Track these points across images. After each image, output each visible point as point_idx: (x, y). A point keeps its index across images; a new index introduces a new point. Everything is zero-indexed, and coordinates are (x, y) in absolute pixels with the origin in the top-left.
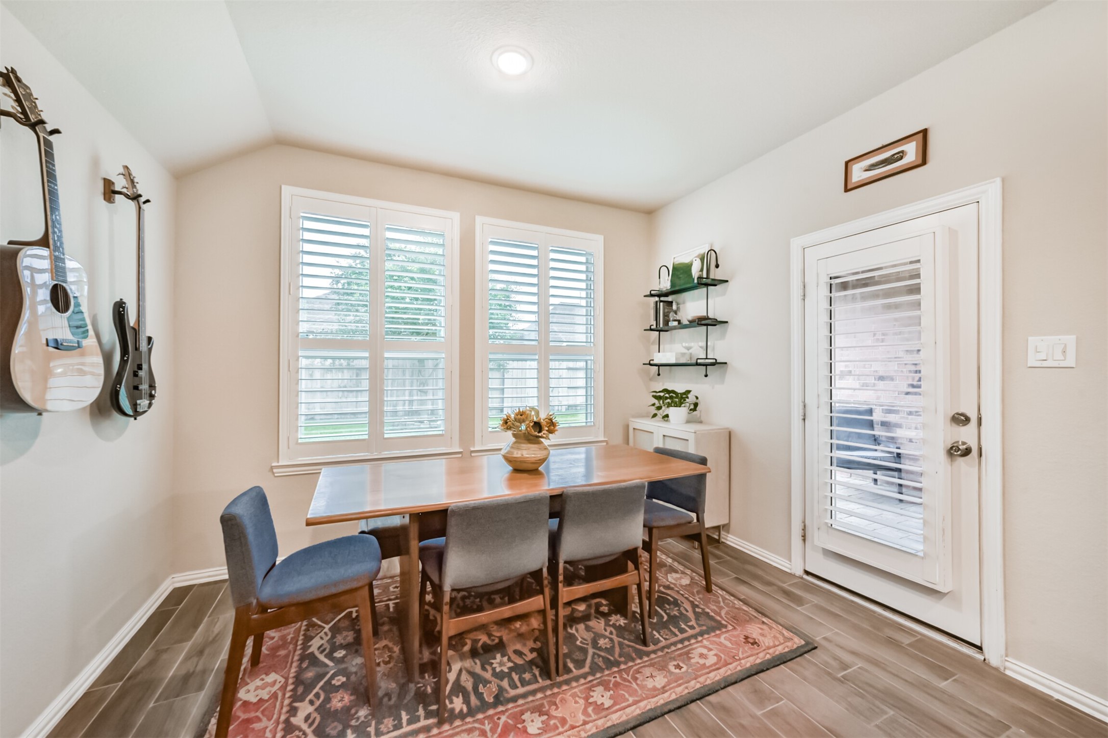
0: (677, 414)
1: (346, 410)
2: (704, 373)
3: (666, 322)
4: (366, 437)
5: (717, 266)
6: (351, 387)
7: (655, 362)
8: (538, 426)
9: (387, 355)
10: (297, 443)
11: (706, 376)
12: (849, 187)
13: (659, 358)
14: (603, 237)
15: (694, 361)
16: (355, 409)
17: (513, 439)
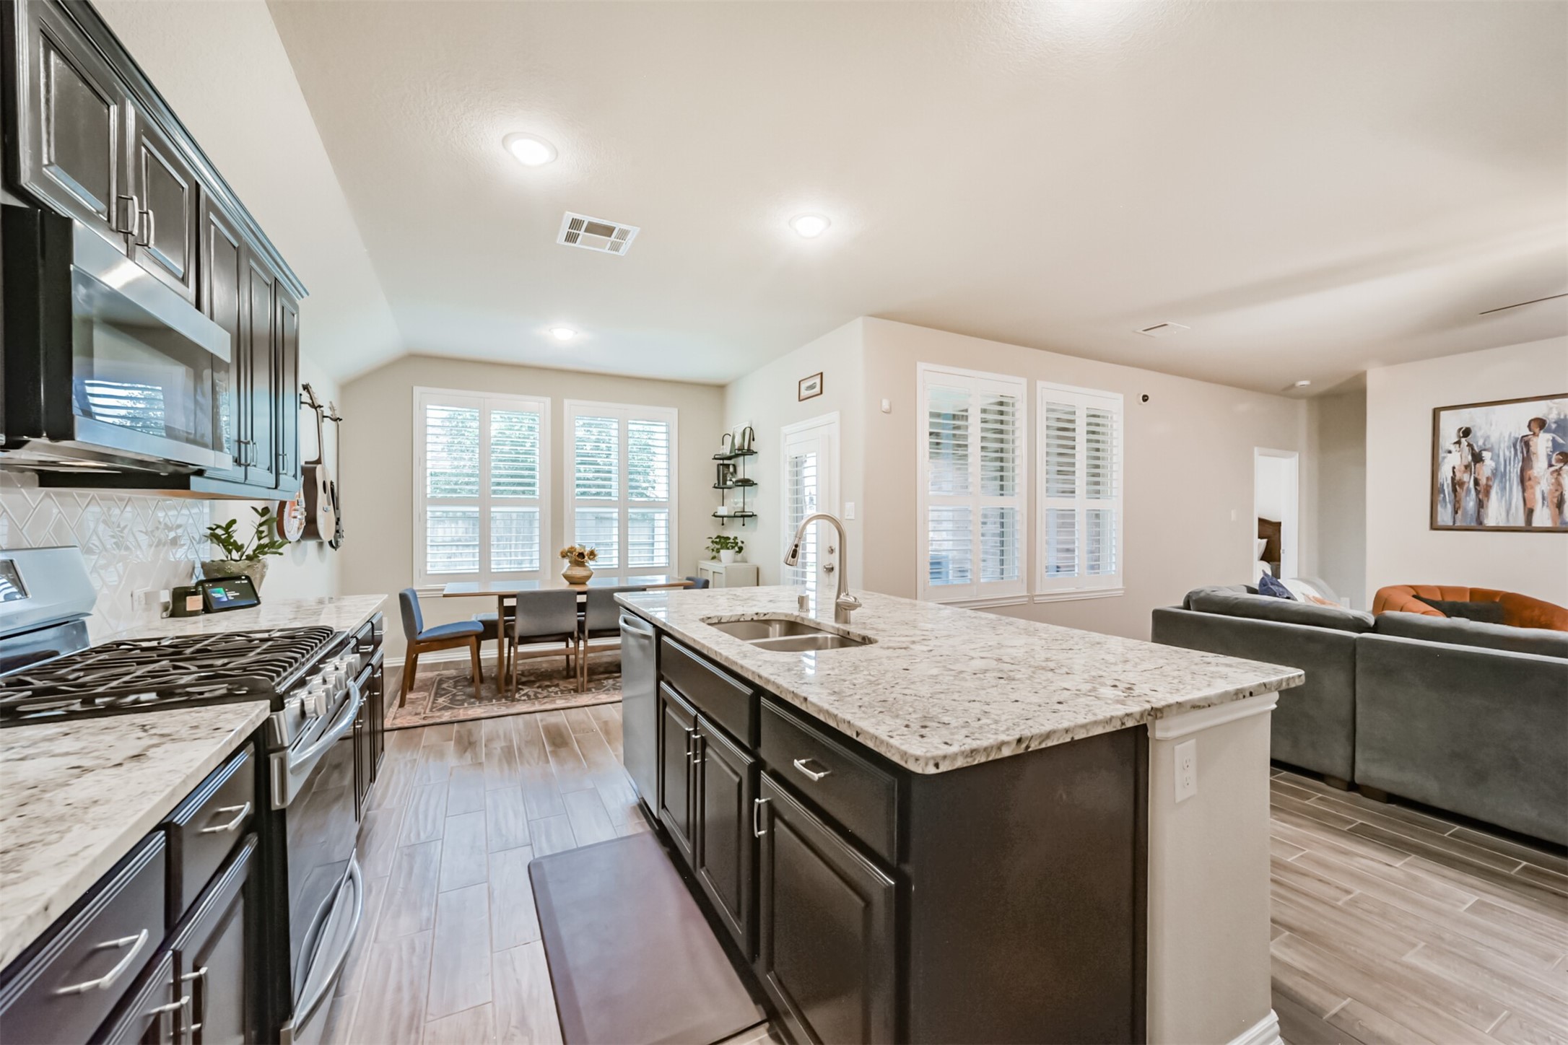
0: (726, 555)
1: (461, 568)
2: (742, 523)
3: (725, 482)
4: (477, 571)
5: (753, 440)
6: (466, 541)
7: (718, 514)
8: (581, 555)
9: (493, 509)
10: (426, 574)
11: (744, 525)
12: (801, 398)
13: (723, 511)
14: (677, 410)
15: (733, 514)
16: (472, 567)
17: (569, 564)
